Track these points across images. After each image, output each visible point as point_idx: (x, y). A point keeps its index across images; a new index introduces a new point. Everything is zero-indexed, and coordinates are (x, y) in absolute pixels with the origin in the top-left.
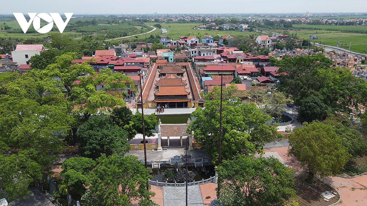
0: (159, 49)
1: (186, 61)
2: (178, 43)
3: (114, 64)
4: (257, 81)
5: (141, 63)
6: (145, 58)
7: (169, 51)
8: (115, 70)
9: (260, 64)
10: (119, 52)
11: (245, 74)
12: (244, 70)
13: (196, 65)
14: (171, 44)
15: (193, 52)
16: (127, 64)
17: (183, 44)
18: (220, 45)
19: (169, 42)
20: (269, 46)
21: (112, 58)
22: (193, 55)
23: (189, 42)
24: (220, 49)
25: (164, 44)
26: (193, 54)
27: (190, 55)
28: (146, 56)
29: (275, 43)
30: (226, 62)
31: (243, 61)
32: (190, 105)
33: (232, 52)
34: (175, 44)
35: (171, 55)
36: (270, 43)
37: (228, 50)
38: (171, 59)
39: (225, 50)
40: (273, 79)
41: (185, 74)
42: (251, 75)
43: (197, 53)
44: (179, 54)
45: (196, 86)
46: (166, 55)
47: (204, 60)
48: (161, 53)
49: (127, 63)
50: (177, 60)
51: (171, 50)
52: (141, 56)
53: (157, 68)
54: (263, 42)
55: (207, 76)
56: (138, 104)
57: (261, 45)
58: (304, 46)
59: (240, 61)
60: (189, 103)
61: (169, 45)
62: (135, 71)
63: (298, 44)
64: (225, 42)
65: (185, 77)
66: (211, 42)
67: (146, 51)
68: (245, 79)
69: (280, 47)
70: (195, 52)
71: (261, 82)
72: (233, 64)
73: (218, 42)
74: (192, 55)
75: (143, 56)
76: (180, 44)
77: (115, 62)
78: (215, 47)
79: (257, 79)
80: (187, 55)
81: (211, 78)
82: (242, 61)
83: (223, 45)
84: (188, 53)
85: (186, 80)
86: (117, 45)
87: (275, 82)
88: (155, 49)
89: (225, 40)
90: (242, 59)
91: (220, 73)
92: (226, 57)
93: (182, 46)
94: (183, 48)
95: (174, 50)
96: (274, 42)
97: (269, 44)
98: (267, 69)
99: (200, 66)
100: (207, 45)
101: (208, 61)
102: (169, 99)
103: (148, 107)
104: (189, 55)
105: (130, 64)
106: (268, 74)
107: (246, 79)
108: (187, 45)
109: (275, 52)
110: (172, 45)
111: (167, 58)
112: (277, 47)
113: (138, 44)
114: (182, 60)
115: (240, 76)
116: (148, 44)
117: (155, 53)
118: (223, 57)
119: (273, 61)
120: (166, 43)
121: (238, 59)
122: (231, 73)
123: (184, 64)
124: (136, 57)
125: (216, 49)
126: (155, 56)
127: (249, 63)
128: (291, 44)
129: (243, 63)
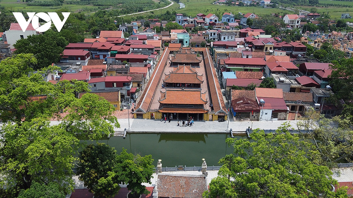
0: (174, 29)
1: (203, 45)
2: (195, 21)
3: (117, 51)
4: (296, 83)
5: (149, 49)
6: (156, 41)
7: (185, 32)
8: (117, 59)
9: (294, 53)
10: (129, 32)
11: (279, 72)
12: (279, 66)
13: (216, 52)
14: (187, 22)
15: (211, 34)
17: (201, 23)
18: (242, 25)
19: (186, 21)
20: (298, 27)
21: (117, 41)
22: (212, 37)
23: (207, 21)
24: (243, 31)
25: (180, 22)
26: (211, 36)
27: (208, 38)
28: (158, 38)
29: (306, 23)
30: (252, 51)
32: (206, 117)
33: (258, 36)
34: (192, 22)
35: (186, 37)
36: (299, 23)
37: (253, 33)
38: (186, 42)
39: (250, 33)
40: (320, 82)
41: (201, 64)
42: (289, 73)
43: (216, 35)
44: (196, 36)
45: (215, 86)
46: (181, 37)
47: (225, 47)
48: (176, 35)
49: (133, 49)
50: (192, 45)
51: (187, 30)
52: (152, 38)
53: (170, 53)
54: (292, 22)
55: (229, 71)
56: (138, 113)
57: (288, 25)
58: (339, 28)
59: (269, 49)
60: (205, 115)
61: (186, 23)
62: (141, 61)
63: (331, 24)
64: (249, 23)
65: (201, 67)
66: (232, 21)
67: (159, 30)
68: (281, 82)
69: (312, 28)
70: (214, 34)
71: (303, 86)
72: (260, 53)
73: (239, 20)
74: (210, 37)
75: (155, 38)
76: (198, 23)
77: (118, 48)
78: (236, 28)
79: (296, 80)
80: (205, 38)
81: (235, 73)
82: (271, 49)
83: (246, 25)
84: (206, 35)
85: (202, 75)
86: (129, 22)
88: (169, 29)
89: (248, 21)
90: (271, 47)
91: (245, 68)
92: (251, 43)
93: (200, 25)
94: (201, 29)
95: (190, 29)
96: (303, 21)
98: (310, 66)
99: (220, 54)
100: (227, 25)
101: (230, 48)
102: (178, 109)
104: (207, 38)
105: (137, 49)
106: (311, 73)
107: (283, 82)
108: (205, 24)
109: (306, 35)
110: (189, 23)
111: (181, 41)
112: (306, 28)
113: (152, 21)
114: (198, 44)
116: (163, 22)
117: (169, 34)
118: (248, 43)
119: (310, 50)
120: (182, 21)
121: (267, 47)
122: (260, 68)
123: (201, 49)
124: (146, 39)
125: (238, 31)
126: (168, 38)
127: (281, 54)
128: (324, 25)
129: (272, 51)
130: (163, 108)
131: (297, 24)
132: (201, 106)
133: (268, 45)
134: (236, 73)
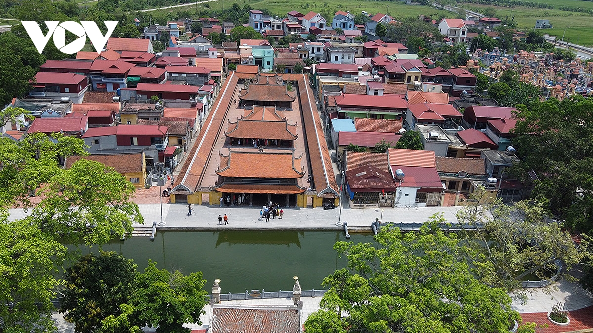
0: (246, 38)
1: (298, 70)
2: (285, 25)
3: (139, 77)
4: (458, 140)
5: (201, 75)
6: (213, 60)
7: (266, 45)
8: (139, 92)
9: (456, 87)
10: (163, 41)
11: (429, 122)
12: (430, 111)
13: (320, 83)
14: (271, 27)
15: (313, 49)
16: (171, 75)
17: (295, 29)
18: (367, 34)
19: (267, 23)
20: (463, 41)
21: (140, 57)
22: (314, 55)
23: (307, 25)
24: (369, 45)
25: (256, 26)
26: (313, 52)
27: (307, 56)
28: (216, 53)
29: (476, 35)
30: (384, 81)
31: (419, 79)
32: (302, 200)
33: (394, 56)
34: (278, 27)
35: (268, 54)
36: (465, 35)
37: (386, 50)
38: (269, 63)
39: (381, 50)
40: (497, 139)
41: (295, 104)
42: (446, 123)
43: (322, 51)
44: (286, 53)
46: (258, 53)
47: (337, 73)
48: (249, 49)
49: (171, 73)
50: (279, 68)
51: (270, 41)
52: (205, 53)
53: (238, 83)
54: (453, 33)
55: (344, 119)
56: (178, 193)
57: (447, 37)
58: (531, 45)
59: (413, 79)
60: (300, 198)
61: (268, 28)
62: (185, 96)
63: (518, 38)
64: (381, 32)
65: (293, 110)
66: (350, 27)
67: (219, 40)
68: (433, 139)
69: (486, 44)
70: (319, 49)
71: (469, 146)
72: (398, 87)
73: (363, 26)
74: (311, 56)
75: (211, 53)
76: (290, 29)
77: (141, 71)
78: (357, 39)
79: (457, 136)
80: (301, 56)
81: (353, 122)
82: (416, 79)
83: (374, 34)
84: (304, 51)
85: (296, 125)
86: (163, 23)
87: (501, 147)
88: (238, 38)
89: (379, 27)
90: (417, 75)
91: (372, 113)
92: (382, 68)
93: (292, 33)
94: (295, 39)
95: (276, 39)
96: (472, 32)
97: (463, 36)
98: (481, 111)
99: (329, 87)
100: (342, 33)
101: (346, 76)
102: (252, 186)
103: (200, 203)
104: (305, 56)
105: (177, 75)
106: (483, 123)
107: (436, 139)
108: (303, 31)
109: (477, 56)
110: (273, 29)
111: (259, 62)
112: (478, 44)
113: (206, 22)
114: (289, 67)
115: (420, 126)
116: (226, 24)
117: (236, 47)
118: (377, 67)
119: (482, 82)
120: (261, 24)
121: (409, 75)
122: (397, 114)
123: (294, 77)
124: (195, 56)
125: (361, 45)
126: (235, 56)
127: (434, 88)
128: (507, 39)
129: (419, 84)
130: (225, 185)
131: (461, 36)
132: (293, 181)
133: (413, 72)
134: (355, 122)
